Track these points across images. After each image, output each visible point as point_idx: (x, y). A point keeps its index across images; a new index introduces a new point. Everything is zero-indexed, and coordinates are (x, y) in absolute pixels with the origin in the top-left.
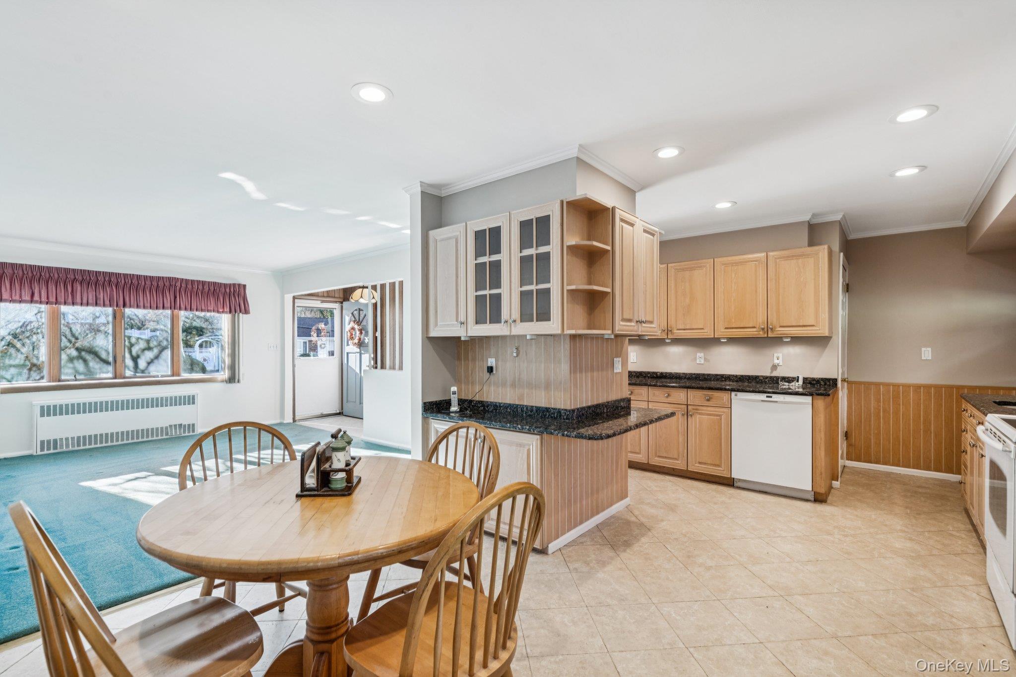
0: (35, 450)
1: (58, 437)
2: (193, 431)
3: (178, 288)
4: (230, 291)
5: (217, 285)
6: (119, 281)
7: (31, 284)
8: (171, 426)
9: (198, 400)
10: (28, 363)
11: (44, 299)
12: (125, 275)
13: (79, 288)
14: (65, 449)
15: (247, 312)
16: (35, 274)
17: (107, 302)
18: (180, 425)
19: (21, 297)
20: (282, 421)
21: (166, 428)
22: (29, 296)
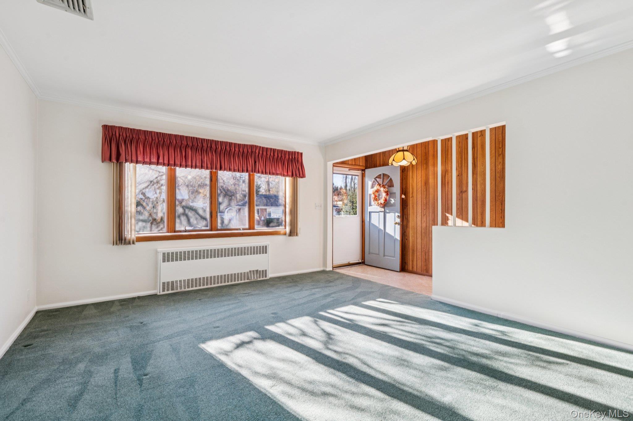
0: (159, 291)
1: (174, 280)
2: (266, 276)
3: (257, 154)
4: (292, 157)
5: (283, 152)
6: (217, 147)
7: (157, 149)
8: (250, 271)
9: (269, 250)
10: (151, 218)
11: (166, 162)
12: (222, 143)
13: (190, 153)
14: (179, 290)
15: (303, 176)
16: (160, 140)
17: (209, 166)
18: (257, 271)
19: (150, 160)
20: (325, 269)
21: (248, 273)
22: (156, 158)
